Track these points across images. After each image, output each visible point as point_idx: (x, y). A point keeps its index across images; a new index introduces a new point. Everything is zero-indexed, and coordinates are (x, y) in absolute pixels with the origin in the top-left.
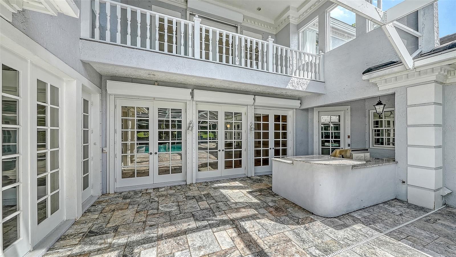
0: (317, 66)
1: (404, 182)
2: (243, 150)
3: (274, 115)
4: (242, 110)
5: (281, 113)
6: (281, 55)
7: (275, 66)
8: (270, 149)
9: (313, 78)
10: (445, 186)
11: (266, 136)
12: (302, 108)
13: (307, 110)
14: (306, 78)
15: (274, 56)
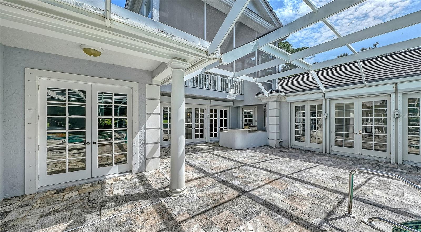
0: (240, 87)
1: (268, 138)
2: (204, 128)
3: (220, 110)
4: (204, 107)
5: (223, 109)
6: (224, 82)
7: (221, 88)
8: (218, 128)
9: (239, 93)
10: (280, 138)
11: (216, 121)
12: (234, 106)
13: (237, 107)
14: (235, 93)
15: (221, 83)
